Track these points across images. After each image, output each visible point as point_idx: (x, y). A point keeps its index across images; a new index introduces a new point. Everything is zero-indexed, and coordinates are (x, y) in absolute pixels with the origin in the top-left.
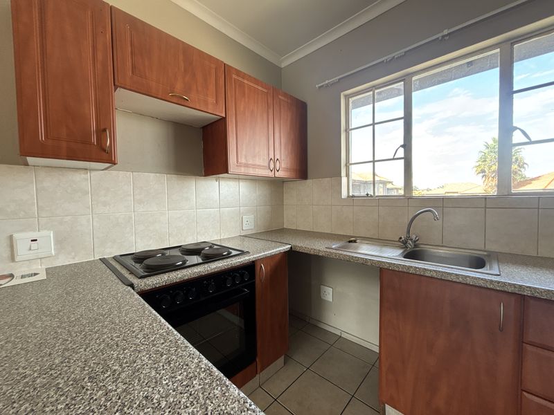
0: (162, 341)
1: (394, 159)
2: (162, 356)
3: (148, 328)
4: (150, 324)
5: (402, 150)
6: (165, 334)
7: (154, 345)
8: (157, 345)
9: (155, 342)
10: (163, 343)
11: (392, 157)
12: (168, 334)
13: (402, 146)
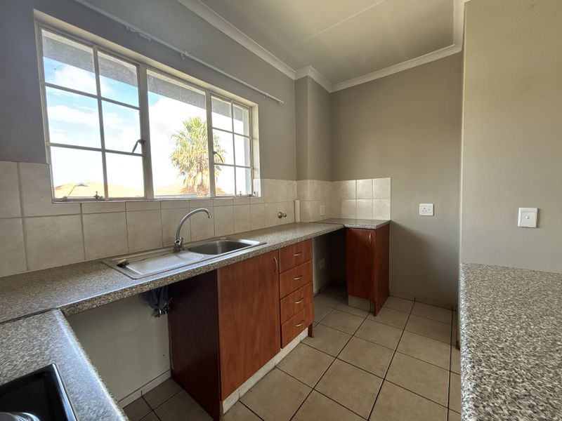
0: (492, 360)
1: (132, 154)
2: (503, 349)
3: (504, 392)
4: (496, 396)
5: (139, 146)
6: (483, 364)
7: (506, 364)
8: (502, 360)
9: (503, 365)
10: (494, 357)
11: (131, 152)
12: (481, 361)
13: (139, 141)
